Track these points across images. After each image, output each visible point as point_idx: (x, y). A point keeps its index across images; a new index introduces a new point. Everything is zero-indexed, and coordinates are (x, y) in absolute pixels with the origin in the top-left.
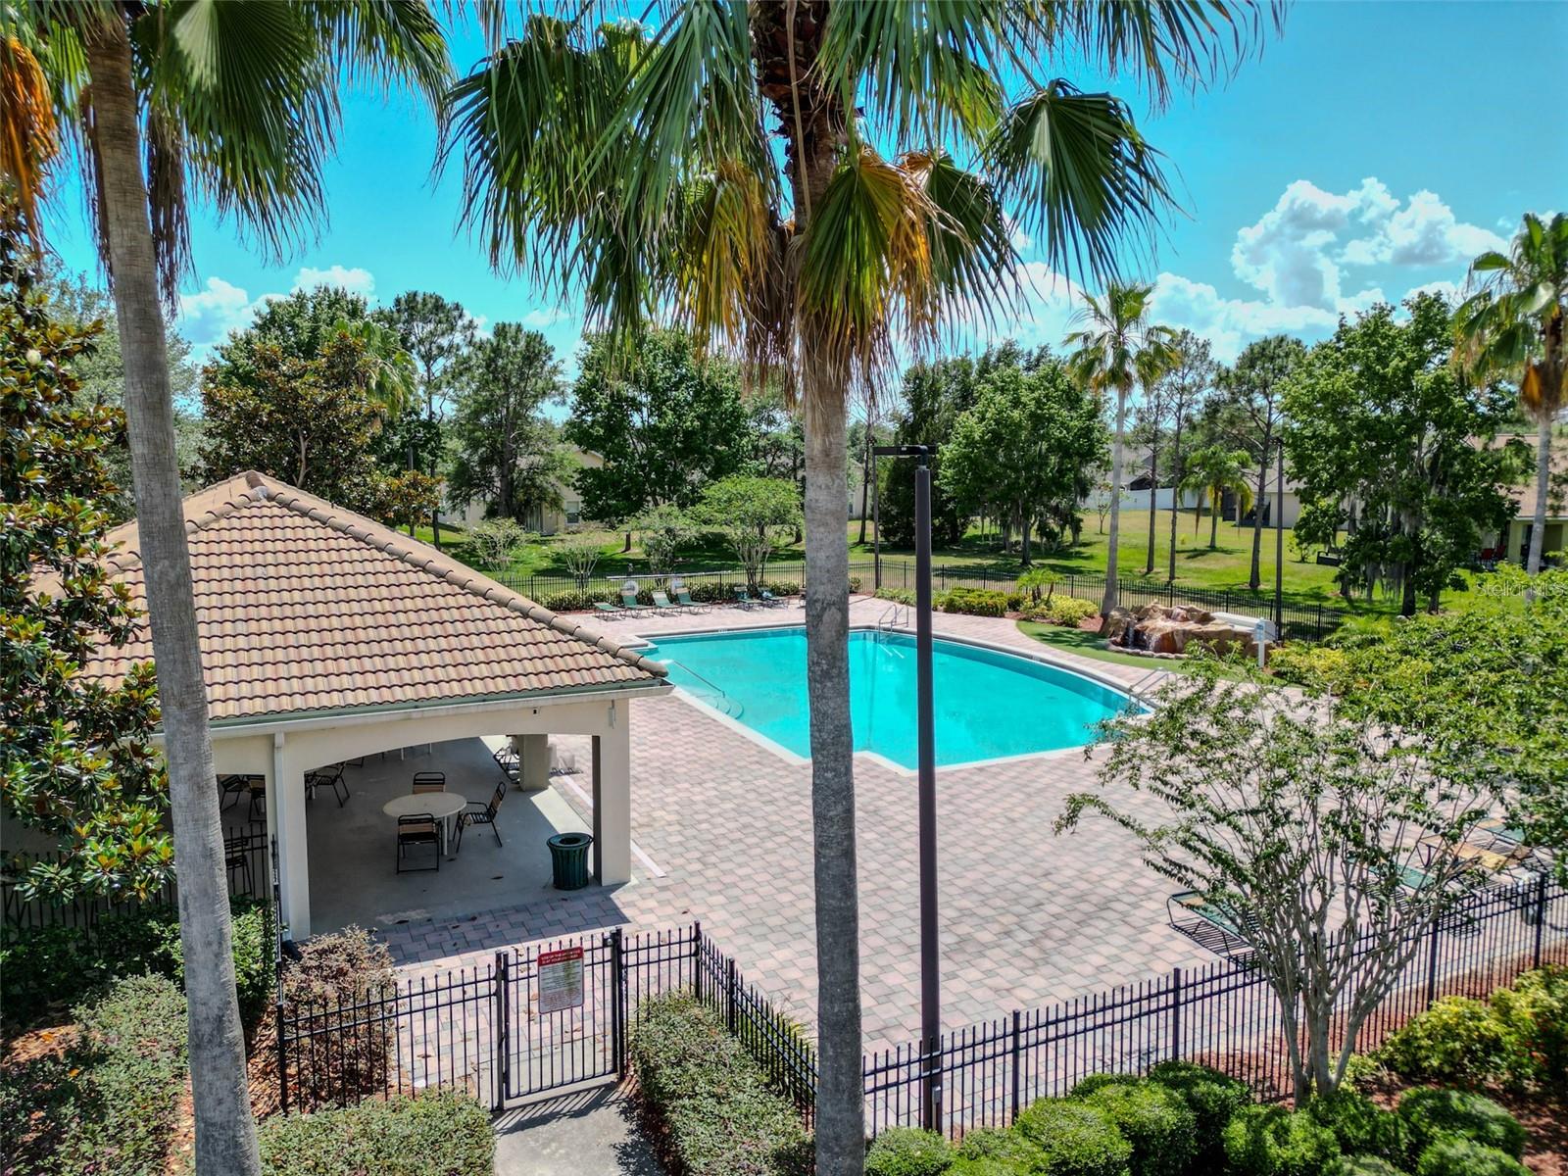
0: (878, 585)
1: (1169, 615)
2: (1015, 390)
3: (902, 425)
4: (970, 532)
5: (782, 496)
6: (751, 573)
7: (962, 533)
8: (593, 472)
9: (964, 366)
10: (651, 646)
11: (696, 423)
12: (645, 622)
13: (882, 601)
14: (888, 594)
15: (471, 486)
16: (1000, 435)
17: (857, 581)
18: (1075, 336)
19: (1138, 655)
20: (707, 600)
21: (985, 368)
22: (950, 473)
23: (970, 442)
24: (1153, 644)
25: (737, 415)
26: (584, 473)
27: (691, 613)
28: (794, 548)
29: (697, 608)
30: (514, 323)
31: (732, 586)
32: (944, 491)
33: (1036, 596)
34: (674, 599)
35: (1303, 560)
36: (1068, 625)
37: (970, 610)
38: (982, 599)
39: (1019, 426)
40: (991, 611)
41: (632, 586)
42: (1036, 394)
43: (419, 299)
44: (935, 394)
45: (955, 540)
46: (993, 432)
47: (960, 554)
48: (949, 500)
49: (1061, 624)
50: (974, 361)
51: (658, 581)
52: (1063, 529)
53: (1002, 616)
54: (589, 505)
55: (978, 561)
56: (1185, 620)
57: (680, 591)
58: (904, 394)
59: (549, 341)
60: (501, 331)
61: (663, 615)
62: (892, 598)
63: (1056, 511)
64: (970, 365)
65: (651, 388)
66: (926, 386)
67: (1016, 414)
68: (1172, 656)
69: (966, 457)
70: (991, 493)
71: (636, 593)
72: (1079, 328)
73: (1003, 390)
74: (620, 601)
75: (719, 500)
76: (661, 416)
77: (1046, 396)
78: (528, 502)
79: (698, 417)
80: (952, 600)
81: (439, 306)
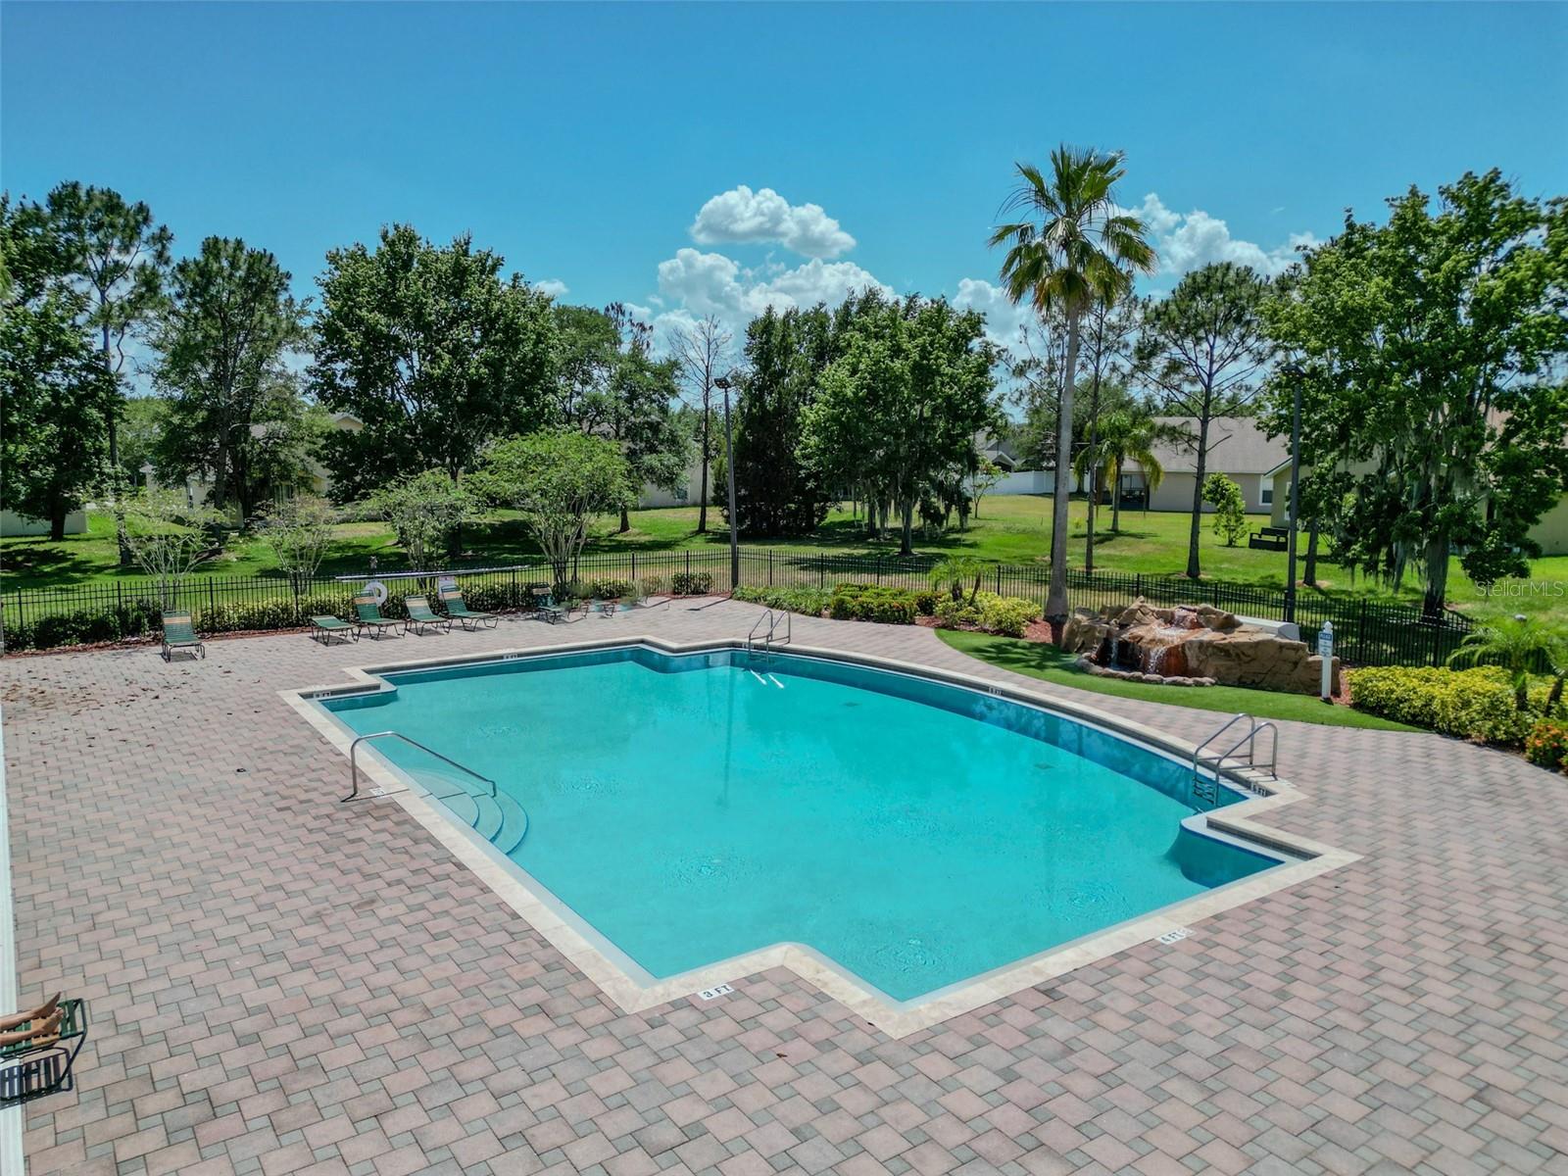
0: (735, 582)
1: (1169, 620)
2: (893, 337)
3: (748, 390)
4: (833, 516)
5: (601, 458)
6: (559, 569)
7: (822, 519)
8: (344, 437)
9: (818, 318)
10: (387, 687)
11: (483, 370)
12: (387, 645)
13: (743, 604)
14: (750, 594)
15: (189, 460)
16: (878, 392)
17: (707, 578)
18: (1009, 229)
19: (1139, 680)
20: (495, 607)
21: (844, 322)
22: (814, 440)
23: (839, 399)
24: (1153, 662)
25: (539, 363)
26: (334, 438)
27: (465, 629)
28: (619, 537)
29: (473, 619)
30: (232, 239)
31: (530, 587)
32: (801, 467)
33: (957, 593)
34: (439, 608)
35: (1231, 544)
36: (1007, 634)
37: (867, 615)
38: (882, 600)
39: (900, 378)
40: (897, 616)
41: (377, 590)
42: (920, 341)
43: (82, 194)
44: (786, 350)
45: (811, 528)
46: (869, 387)
47: (822, 543)
48: (808, 477)
49: (997, 633)
50: (831, 314)
51: (422, 583)
52: (948, 509)
53: (912, 623)
54: (338, 479)
55: (846, 551)
56: (1196, 625)
57: (448, 596)
58: (749, 351)
59: (283, 264)
60: (212, 248)
61: (420, 633)
62: (756, 600)
63: (940, 488)
64: (826, 315)
65: (420, 323)
66: (775, 340)
67: (897, 364)
68: (1190, 681)
69: (835, 419)
70: (865, 465)
71: (383, 598)
72: (1013, 219)
73: (877, 337)
74: (353, 615)
75: (510, 464)
76: (436, 359)
77: (932, 344)
78: (263, 483)
79: (486, 363)
80: (841, 602)
81: (113, 204)
